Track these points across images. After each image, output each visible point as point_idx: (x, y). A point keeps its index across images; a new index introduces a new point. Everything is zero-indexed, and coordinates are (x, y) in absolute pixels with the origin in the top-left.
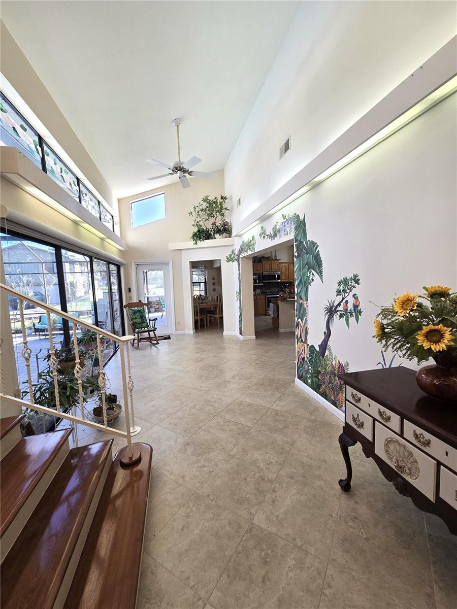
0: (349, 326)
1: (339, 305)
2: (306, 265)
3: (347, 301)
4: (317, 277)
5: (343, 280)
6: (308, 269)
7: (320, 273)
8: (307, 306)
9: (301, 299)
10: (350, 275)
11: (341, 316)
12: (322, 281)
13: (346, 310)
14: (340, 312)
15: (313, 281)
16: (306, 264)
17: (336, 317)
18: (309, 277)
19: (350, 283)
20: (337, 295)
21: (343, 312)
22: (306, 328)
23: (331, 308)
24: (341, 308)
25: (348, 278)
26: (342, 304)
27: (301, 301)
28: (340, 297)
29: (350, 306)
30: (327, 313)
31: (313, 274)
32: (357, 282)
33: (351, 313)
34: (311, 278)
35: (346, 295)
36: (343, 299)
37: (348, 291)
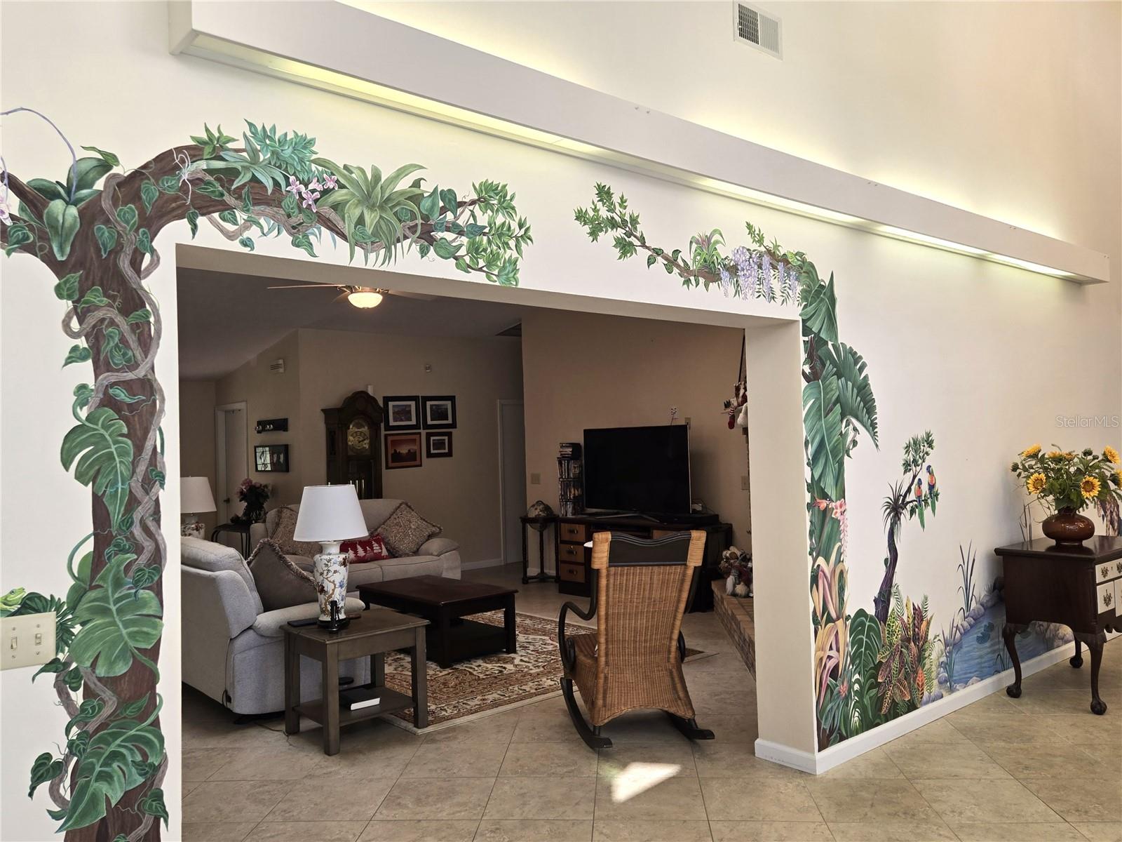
0: (924, 527)
1: (909, 490)
2: (835, 404)
3: (920, 480)
4: (864, 436)
5: (912, 442)
6: (843, 416)
7: (872, 427)
8: (842, 513)
9: (825, 496)
10: (921, 435)
11: (912, 512)
12: (877, 446)
13: (919, 497)
14: (911, 504)
15: (854, 446)
16: (838, 400)
17: (905, 514)
18: (843, 436)
19: (922, 447)
20: (905, 472)
21: (915, 503)
22: (842, 573)
23: (896, 500)
24: (912, 497)
25: (919, 437)
26: (913, 487)
27: (824, 504)
28: (910, 475)
29: (925, 488)
30: (889, 514)
31: (855, 429)
32: (930, 445)
33: (926, 501)
34: (849, 439)
35: (918, 468)
36: (915, 477)
37: (920, 461)
